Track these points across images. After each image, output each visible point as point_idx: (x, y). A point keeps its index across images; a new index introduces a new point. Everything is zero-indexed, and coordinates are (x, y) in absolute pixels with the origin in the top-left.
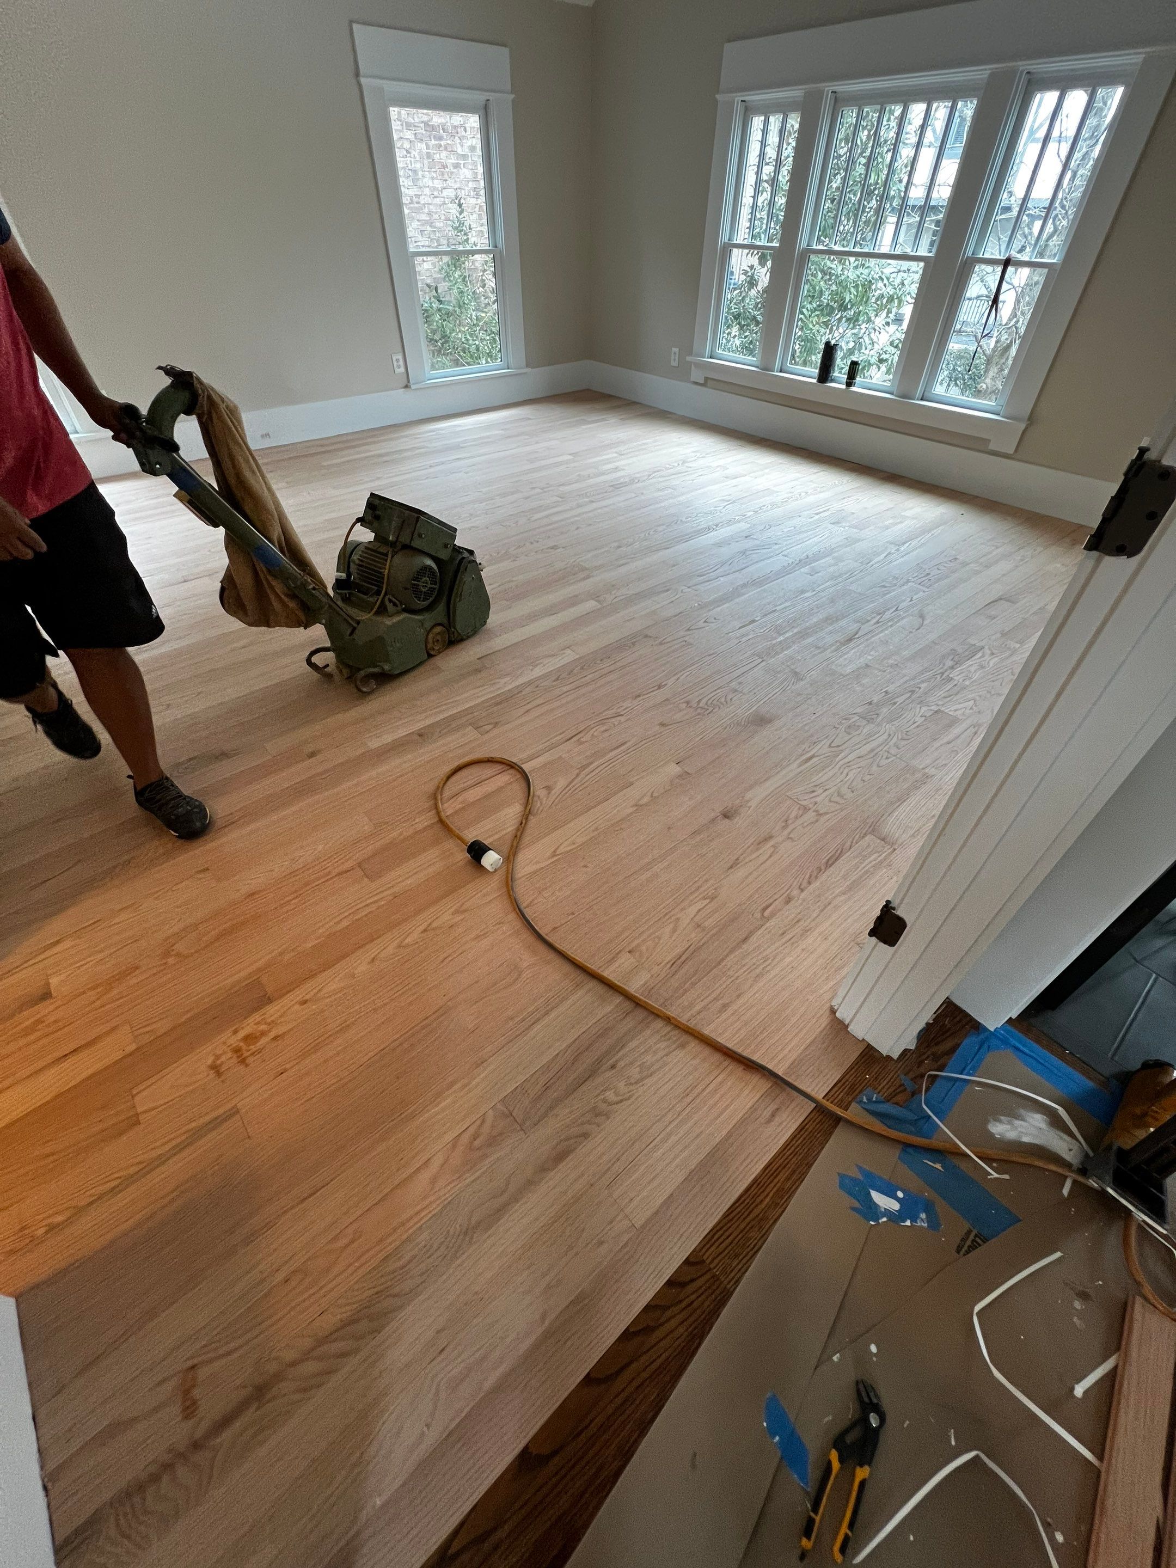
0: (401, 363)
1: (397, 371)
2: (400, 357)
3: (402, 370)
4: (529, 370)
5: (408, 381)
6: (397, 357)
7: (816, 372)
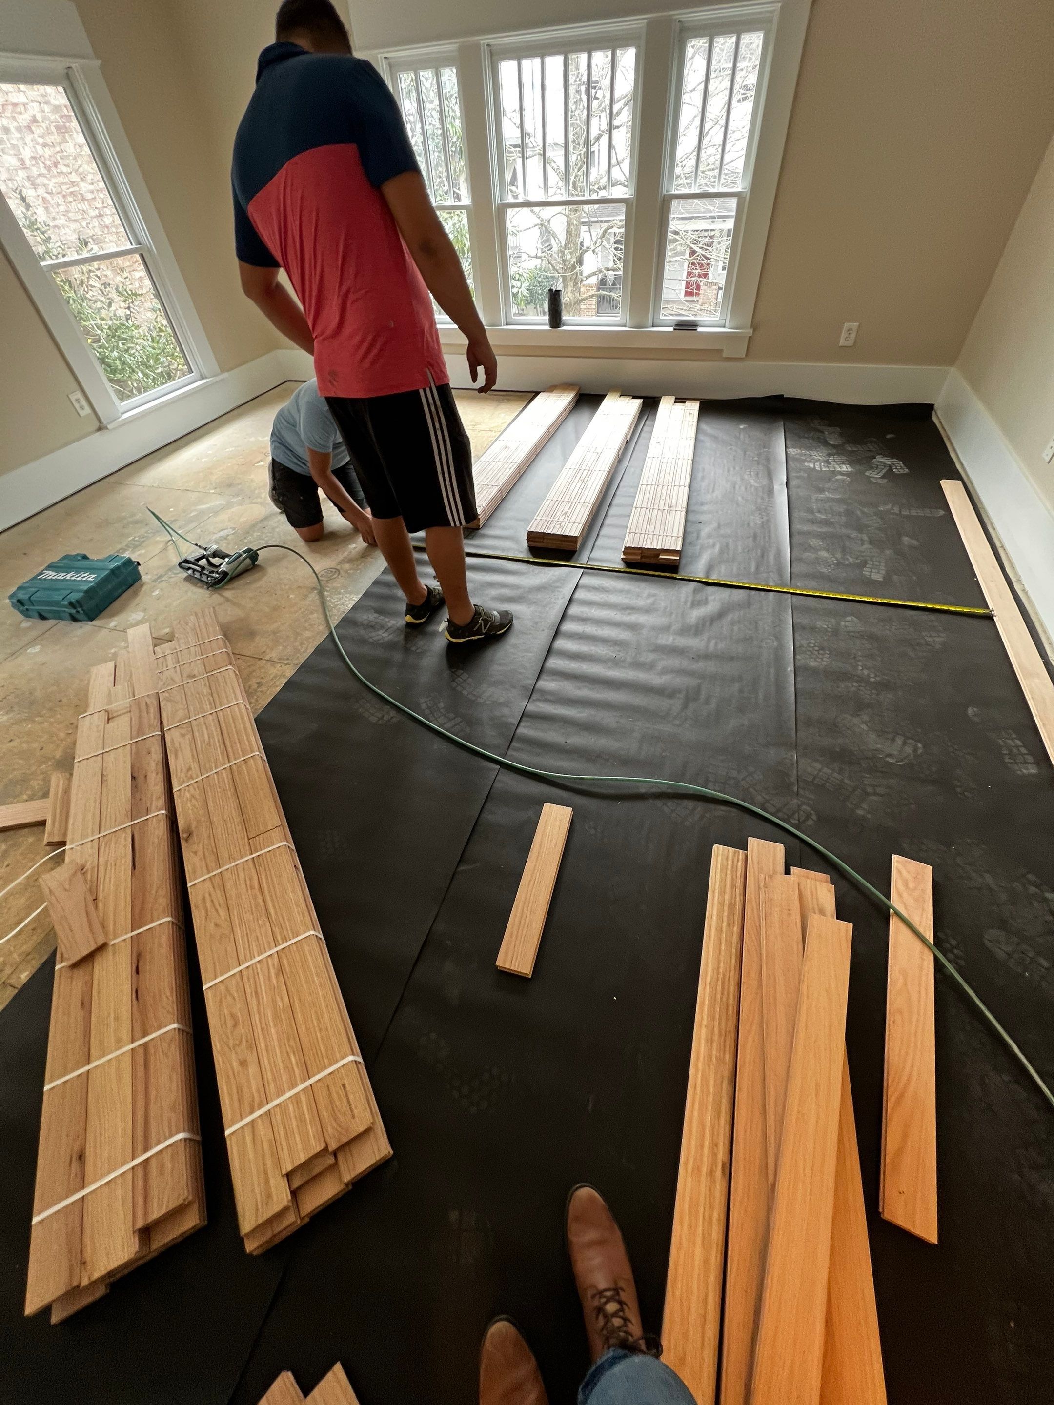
0: (84, 402)
1: (83, 413)
2: (79, 395)
3: (87, 410)
4: (226, 375)
5: (100, 421)
6: (76, 397)
7: (547, 318)
